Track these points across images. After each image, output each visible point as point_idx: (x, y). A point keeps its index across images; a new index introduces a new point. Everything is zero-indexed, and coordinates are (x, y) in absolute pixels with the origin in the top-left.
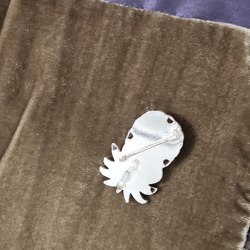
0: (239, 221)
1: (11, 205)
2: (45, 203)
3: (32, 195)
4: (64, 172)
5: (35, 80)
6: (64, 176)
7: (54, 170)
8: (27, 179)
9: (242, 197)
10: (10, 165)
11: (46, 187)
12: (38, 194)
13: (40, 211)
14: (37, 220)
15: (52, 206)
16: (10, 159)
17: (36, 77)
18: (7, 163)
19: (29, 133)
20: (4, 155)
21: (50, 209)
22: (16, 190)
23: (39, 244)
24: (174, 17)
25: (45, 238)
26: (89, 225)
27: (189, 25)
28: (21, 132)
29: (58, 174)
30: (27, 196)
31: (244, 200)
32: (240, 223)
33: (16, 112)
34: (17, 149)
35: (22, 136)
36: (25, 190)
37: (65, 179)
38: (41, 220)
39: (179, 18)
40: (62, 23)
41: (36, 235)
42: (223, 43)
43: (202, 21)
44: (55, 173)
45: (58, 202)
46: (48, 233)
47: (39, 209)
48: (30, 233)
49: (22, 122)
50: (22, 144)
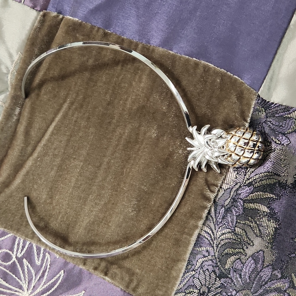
0: (202, 205)
1: (41, 179)
2: (65, 179)
3: (57, 173)
4: (82, 158)
5: (69, 90)
6: (81, 161)
7: (75, 156)
8: (54, 161)
9: (207, 188)
10: (44, 150)
11: (67, 168)
12: (61, 173)
13: (61, 185)
14: (58, 191)
15: (70, 182)
16: (44, 145)
17: (71, 87)
18: (42, 147)
19: (60, 127)
20: (40, 141)
21: (68, 184)
22: (46, 168)
23: (57, 209)
24: (171, 52)
25: (63, 205)
26: (94, 201)
27: (180, 60)
28: (55, 126)
29: (77, 160)
30: (53, 173)
31: (208, 190)
32: (203, 206)
33: (52, 111)
34: (50, 138)
35: (56, 129)
36: (52, 169)
37: (82, 164)
38: (61, 191)
39: (174, 53)
40: (93, 51)
41: (56, 203)
42: (203, 77)
43: (190, 58)
44: (75, 158)
45: (75, 179)
46: (65, 201)
47: (61, 184)
48: (52, 200)
49: (57, 119)
50: (54, 135)
